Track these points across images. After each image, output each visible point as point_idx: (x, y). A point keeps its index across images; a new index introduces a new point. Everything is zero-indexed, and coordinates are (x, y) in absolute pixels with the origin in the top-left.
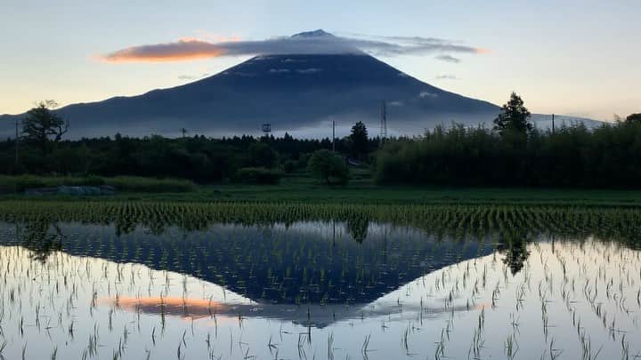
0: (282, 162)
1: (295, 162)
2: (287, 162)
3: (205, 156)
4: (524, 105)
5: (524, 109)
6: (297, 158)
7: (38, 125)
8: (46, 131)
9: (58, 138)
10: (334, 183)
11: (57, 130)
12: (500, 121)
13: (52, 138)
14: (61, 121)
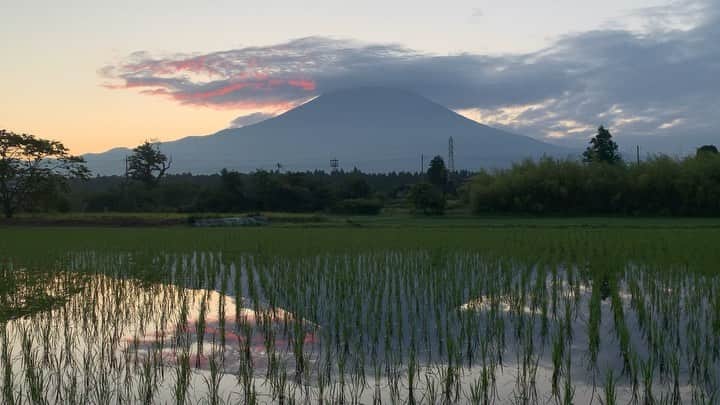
7: (143, 162)
8: (151, 167)
9: (162, 173)
11: (161, 166)
12: (588, 154)
13: (156, 174)
14: (164, 158)
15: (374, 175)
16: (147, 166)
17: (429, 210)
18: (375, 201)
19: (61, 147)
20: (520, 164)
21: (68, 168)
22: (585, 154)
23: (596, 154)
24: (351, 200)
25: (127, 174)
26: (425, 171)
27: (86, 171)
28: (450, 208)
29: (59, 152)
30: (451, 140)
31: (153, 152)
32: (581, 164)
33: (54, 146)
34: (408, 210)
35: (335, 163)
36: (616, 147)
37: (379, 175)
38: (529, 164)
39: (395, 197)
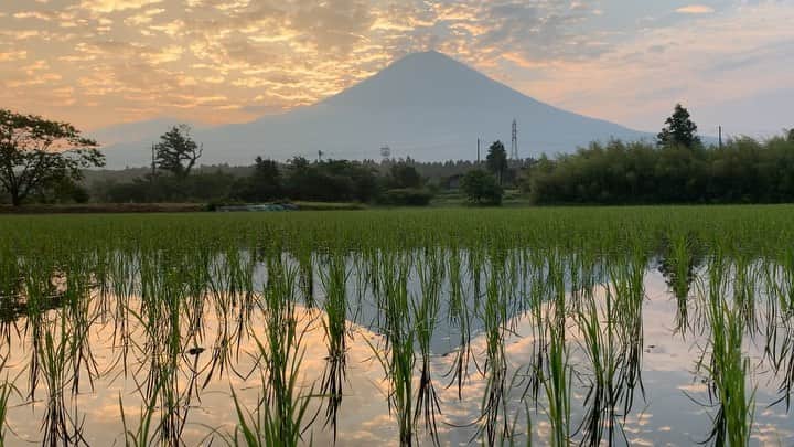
4: (690, 118)
7: (172, 150)
9: (192, 163)
11: (191, 155)
12: (664, 136)
13: (185, 163)
14: (195, 146)
15: (429, 164)
16: (177, 155)
17: (483, 200)
18: (425, 191)
19: (72, 129)
20: (587, 148)
21: (79, 152)
22: (660, 135)
23: (672, 136)
24: (398, 190)
25: (154, 164)
26: (483, 157)
27: (99, 155)
28: (508, 198)
29: (68, 135)
30: (514, 124)
31: (181, 140)
32: (654, 147)
33: (64, 128)
34: (462, 201)
35: (386, 152)
36: (695, 127)
37: (435, 164)
38: (596, 147)
39: (449, 188)
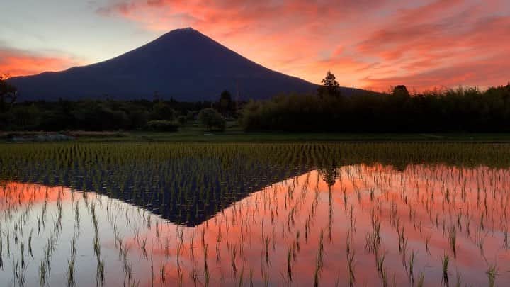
0: (177, 117)
1: (185, 117)
2: (180, 117)
3: (124, 113)
4: (336, 80)
5: (335, 82)
6: (186, 115)
8: (4, 96)
10: (216, 131)
18: (176, 122)
24: (157, 121)
28: (230, 127)
